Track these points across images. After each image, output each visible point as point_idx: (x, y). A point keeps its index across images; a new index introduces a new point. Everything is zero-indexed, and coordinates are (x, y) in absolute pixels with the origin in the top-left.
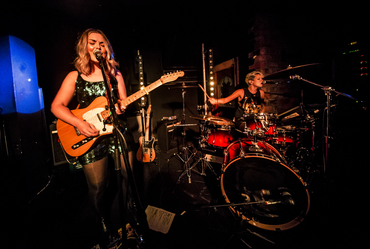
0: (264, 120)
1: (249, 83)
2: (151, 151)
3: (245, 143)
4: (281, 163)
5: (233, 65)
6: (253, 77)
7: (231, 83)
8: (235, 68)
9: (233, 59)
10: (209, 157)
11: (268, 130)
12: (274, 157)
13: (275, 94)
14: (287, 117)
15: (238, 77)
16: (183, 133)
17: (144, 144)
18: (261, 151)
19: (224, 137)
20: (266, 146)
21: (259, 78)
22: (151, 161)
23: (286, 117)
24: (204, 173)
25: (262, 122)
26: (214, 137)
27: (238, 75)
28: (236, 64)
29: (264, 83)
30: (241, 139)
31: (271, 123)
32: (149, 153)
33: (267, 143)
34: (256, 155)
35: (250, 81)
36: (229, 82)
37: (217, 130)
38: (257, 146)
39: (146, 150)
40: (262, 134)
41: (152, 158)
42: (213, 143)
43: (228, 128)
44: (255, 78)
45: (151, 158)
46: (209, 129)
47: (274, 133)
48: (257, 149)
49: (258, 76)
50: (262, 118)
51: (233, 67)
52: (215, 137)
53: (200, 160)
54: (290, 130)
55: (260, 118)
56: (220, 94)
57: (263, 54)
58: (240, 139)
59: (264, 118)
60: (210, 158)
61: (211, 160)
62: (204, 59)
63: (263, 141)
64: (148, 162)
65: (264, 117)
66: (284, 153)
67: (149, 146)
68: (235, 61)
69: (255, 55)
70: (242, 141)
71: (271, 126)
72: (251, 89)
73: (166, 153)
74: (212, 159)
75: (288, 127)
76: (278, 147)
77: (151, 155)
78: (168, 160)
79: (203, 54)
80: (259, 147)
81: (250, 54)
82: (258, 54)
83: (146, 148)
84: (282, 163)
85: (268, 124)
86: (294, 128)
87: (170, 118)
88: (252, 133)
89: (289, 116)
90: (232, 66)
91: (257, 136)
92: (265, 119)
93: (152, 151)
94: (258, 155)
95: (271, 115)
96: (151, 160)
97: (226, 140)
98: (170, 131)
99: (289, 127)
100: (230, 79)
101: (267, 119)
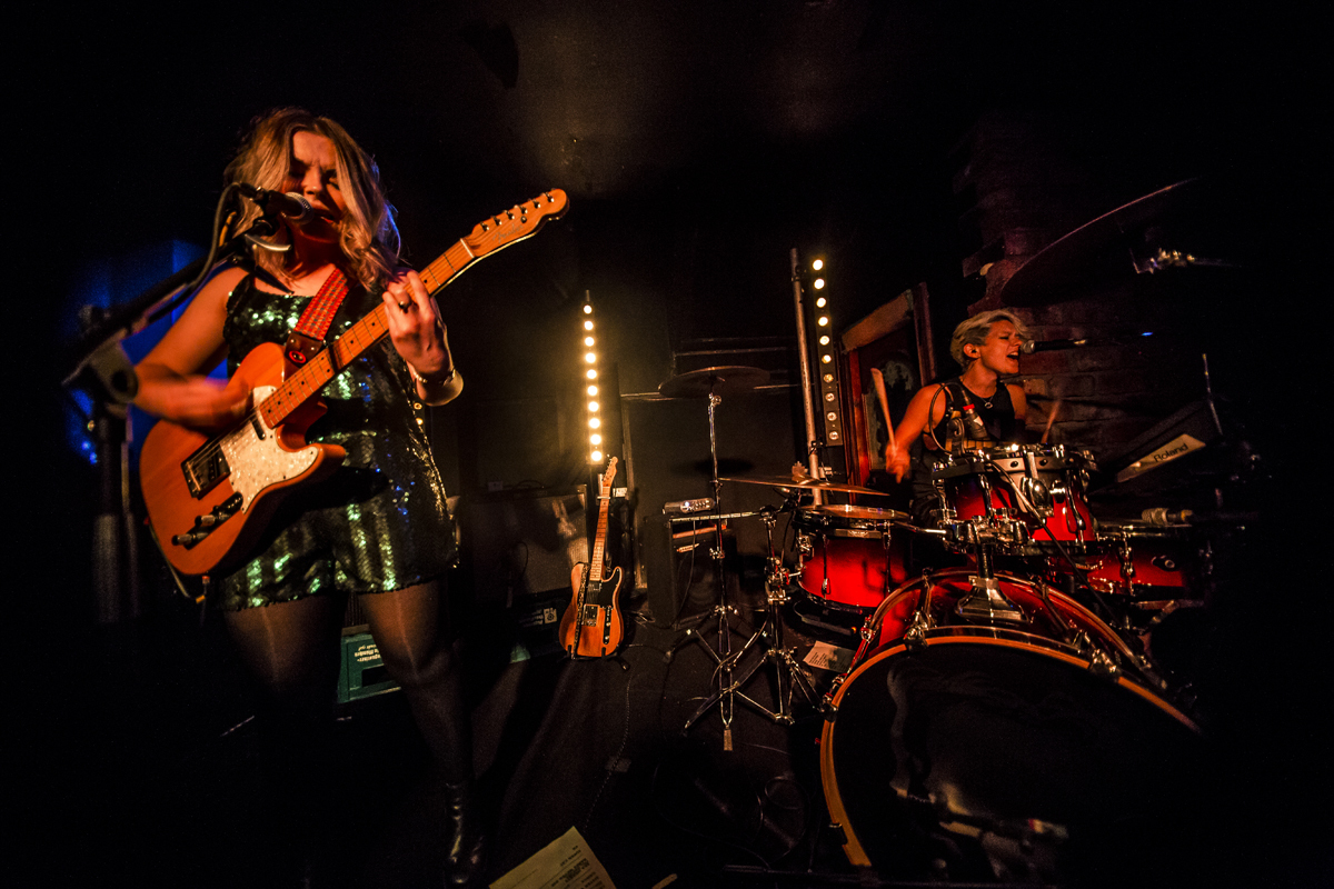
0: (1023, 475)
1: (965, 357)
2: (608, 618)
3: (946, 586)
4: (1123, 681)
5: (909, 313)
6: (982, 331)
7: (910, 378)
8: (919, 321)
9: (909, 291)
10: (827, 653)
11: (1046, 518)
12: (1084, 645)
13: (1087, 404)
14: (1142, 464)
15: (931, 353)
16: (715, 550)
17: (586, 589)
18: (1016, 616)
19: (865, 565)
20: (1046, 601)
21: (1004, 335)
22: (607, 653)
23: (1138, 464)
24: (784, 714)
25: (1016, 482)
26: (825, 568)
27: (930, 345)
28: (920, 309)
29: (1028, 351)
30: (934, 572)
31: (1058, 486)
32: (599, 623)
33: (1050, 590)
34: (990, 634)
35: (968, 349)
36: (901, 376)
37: (832, 537)
38: (992, 594)
39: (592, 614)
40: (1014, 534)
41: (608, 641)
42: (824, 592)
43: (881, 529)
44: (990, 334)
45: (605, 641)
46: (804, 534)
47: (1078, 536)
48: (994, 605)
49: (1002, 328)
50: (1014, 465)
51: (912, 321)
52: (829, 563)
53: (768, 657)
54: (1162, 530)
55: (1006, 464)
56: (872, 426)
57: (1018, 251)
58: (929, 573)
59: (1021, 466)
60: (831, 656)
61: (831, 662)
62: (798, 299)
63: (1034, 580)
64: (597, 655)
65: (1021, 462)
66: (1145, 639)
67: (603, 598)
68: (917, 298)
69: (987, 263)
70: (933, 581)
71: (1060, 497)
72: (974, 379)
73: (669, 628)
74: (836, 658)
75: (1153, 515)
76: (1114, 607)
77: (607, 631)
78: (669, 653)
79: (797, 285)
80: (1004, 598)
81: (966, 265)
82: (996, 255)
83: (593, 606)
84: (1124, 675)
85: (1046, 492)
86: (1183, 515)
87: (687, 504)
88: (964, 530)
89: (1150, 458)
90: (908, 318)
91: (991, 545)
92: (1028, 472)
93: (610, 617)
94: (1001, 635)
95: (1059, 451)
96: (604, 649)
97: (876, 579)
98: (682, 549)
99: (1158, 515)
100: (903, 366)
101: (1039, 471)
